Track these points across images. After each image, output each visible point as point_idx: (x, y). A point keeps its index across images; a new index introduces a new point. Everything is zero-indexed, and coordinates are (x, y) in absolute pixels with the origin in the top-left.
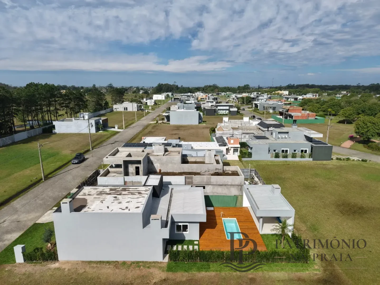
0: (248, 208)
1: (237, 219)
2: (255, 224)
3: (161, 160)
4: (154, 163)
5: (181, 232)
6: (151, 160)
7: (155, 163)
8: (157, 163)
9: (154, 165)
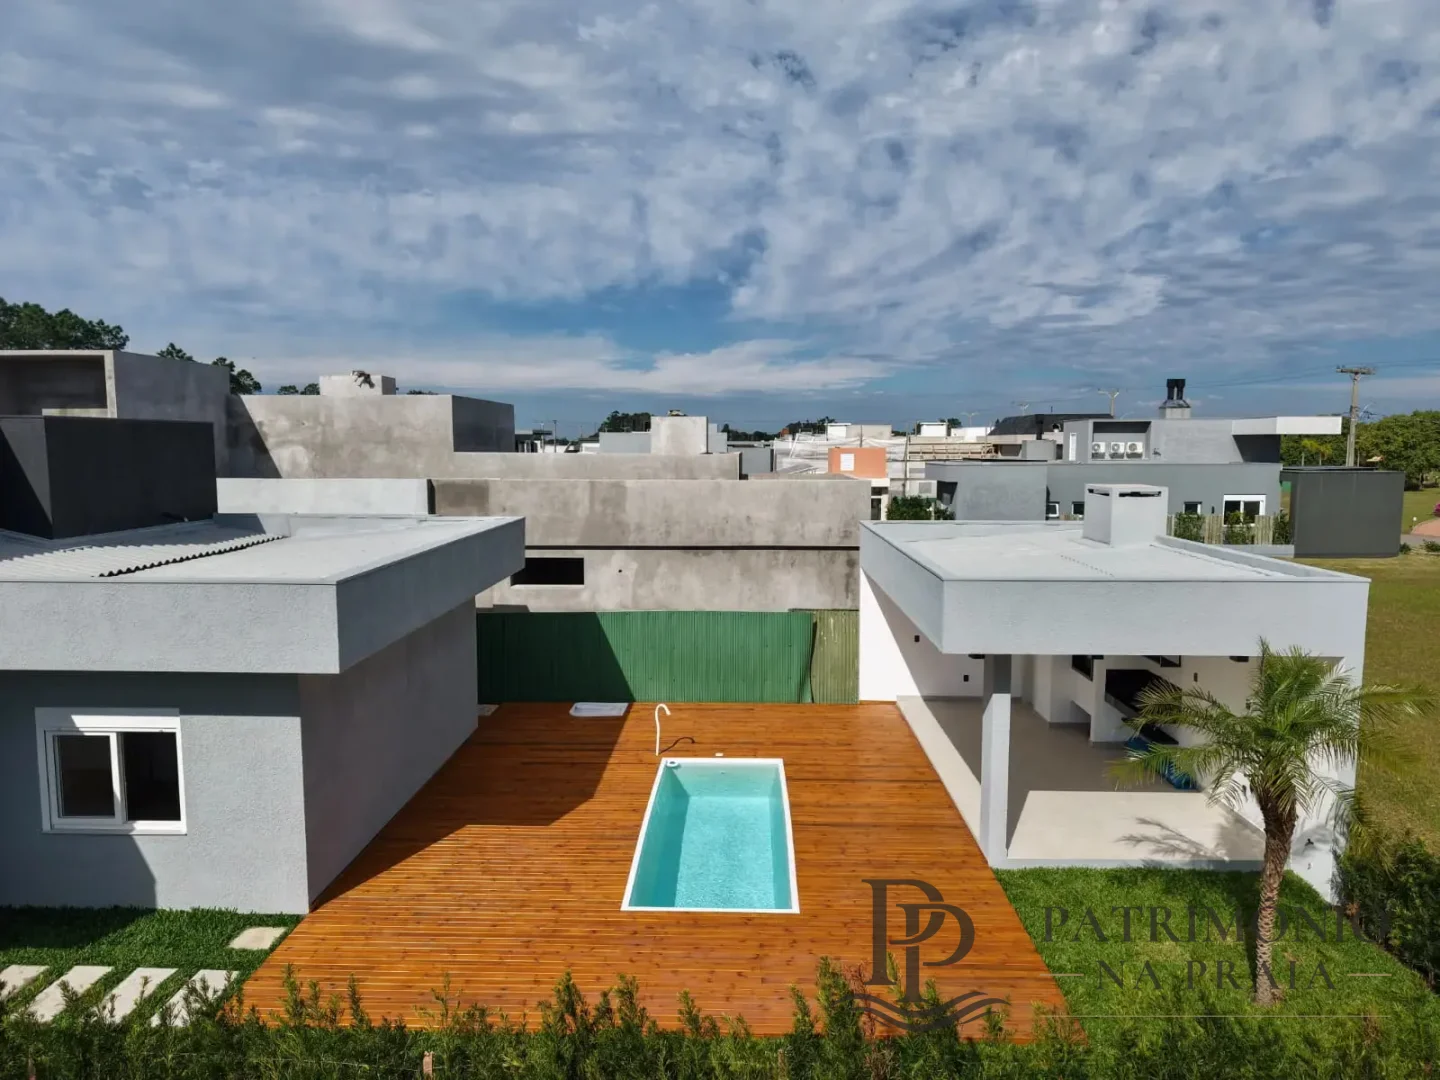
0: (898, 709)
1: (785, 765)
2: (947, 794)
3: (316, 419)
4: (270, 443)
5: (116, 822)
6: (250, 423)
7: (282, 444)
8: (291, 442)
9: (270, 459)
